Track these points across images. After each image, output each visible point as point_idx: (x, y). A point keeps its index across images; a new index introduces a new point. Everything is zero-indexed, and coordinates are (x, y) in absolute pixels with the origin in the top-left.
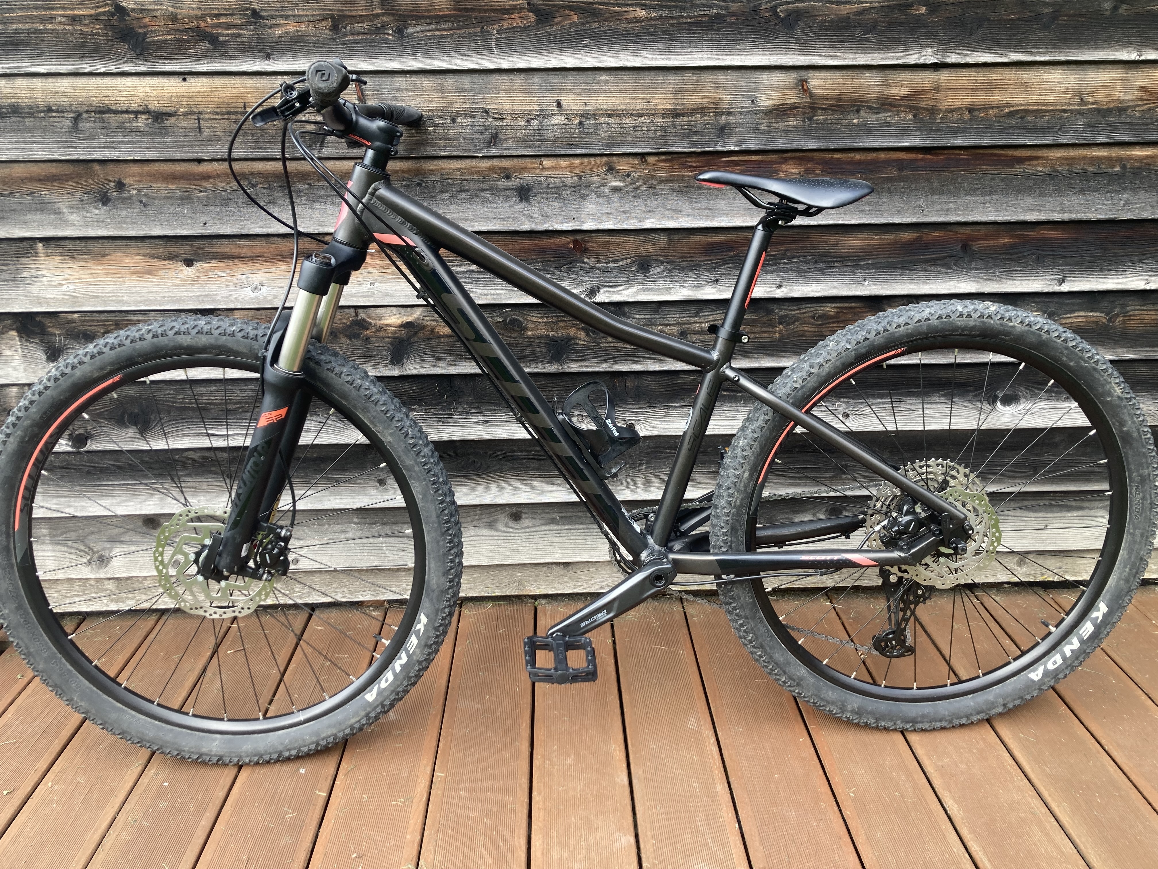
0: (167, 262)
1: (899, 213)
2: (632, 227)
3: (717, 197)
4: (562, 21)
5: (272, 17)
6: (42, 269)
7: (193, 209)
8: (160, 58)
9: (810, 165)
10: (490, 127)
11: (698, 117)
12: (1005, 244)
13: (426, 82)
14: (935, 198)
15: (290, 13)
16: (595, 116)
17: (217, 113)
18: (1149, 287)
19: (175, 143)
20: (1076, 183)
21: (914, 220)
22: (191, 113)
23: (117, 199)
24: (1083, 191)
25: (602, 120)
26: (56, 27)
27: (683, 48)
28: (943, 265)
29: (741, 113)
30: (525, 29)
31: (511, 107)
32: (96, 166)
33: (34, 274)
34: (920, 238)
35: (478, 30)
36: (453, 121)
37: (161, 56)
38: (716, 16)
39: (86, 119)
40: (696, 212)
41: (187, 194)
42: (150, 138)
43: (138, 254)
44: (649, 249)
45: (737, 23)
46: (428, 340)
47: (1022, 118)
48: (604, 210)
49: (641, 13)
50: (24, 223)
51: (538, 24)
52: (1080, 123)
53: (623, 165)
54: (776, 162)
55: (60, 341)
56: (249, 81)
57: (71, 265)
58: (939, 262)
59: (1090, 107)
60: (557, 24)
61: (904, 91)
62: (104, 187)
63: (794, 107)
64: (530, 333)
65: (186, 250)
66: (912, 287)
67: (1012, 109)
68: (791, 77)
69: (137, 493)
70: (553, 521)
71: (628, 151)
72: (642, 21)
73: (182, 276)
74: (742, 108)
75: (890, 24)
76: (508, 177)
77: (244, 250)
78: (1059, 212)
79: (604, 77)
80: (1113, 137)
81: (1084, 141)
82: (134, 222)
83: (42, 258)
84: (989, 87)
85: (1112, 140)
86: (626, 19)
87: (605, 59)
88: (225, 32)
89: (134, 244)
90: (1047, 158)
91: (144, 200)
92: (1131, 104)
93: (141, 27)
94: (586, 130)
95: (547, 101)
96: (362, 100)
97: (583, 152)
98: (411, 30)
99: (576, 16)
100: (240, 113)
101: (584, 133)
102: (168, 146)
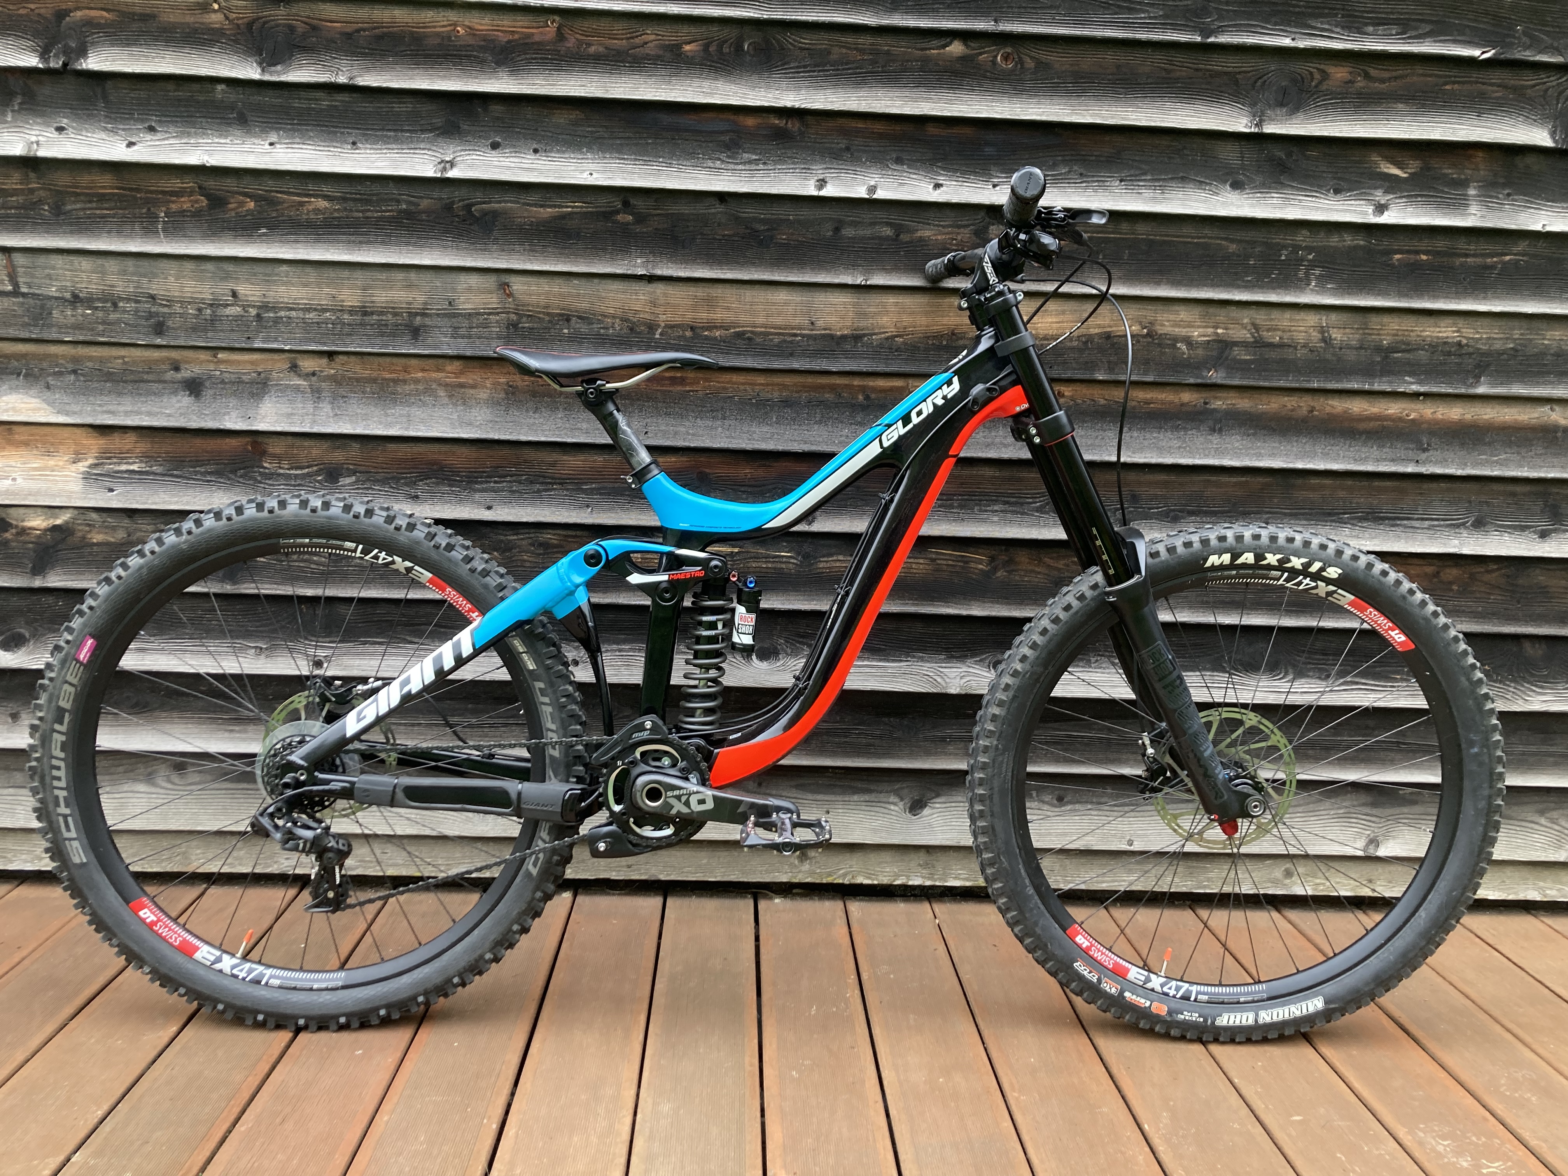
2: (315, 430)
3: (413, 404)
4: (237, 208)
10: (157, 314)
11: (390, 316)
12: (745, 474)
13: (85, 263)
14: (661, 419)
16: (274, 309)
20: (815, 412)
24: (824, 421)
25: (282, 314)
27: (369, 243)
29: (438, 315)
30: (197, 214)
31: (180, 294)
35: (144, 211)
36: (115, 305)
38: (405, 212)
40: (389, 418)
44: (338, 456)
45: (429, 221)
46: (77, 548)
47: (749, 339)
48: (284, 411)
49: (324, 204)
51: (210, 209)
52: (812, 348)
53: (308, 364)
59: (822, 332)
60: (230, 210)
63: (495, 312)
66: (642, 517)
67: (739, 329)
68: (491, 281)
71: (310, 348)
72: (325, 213)
74: (439, 310)
75: (595, 231)
76: (177, 369)
79: (284, 268)
80: (851, 366)
84: (711, 305)
86: (307, 210)
87: (283, 249)
90: (782, 385)
92: (865, 332)
94: (265, 323)
95: (223, 289)
96: (13, 278)
97: (261, 345)
98: (69, 207)
99: (252, 204)
101: (262, 326)
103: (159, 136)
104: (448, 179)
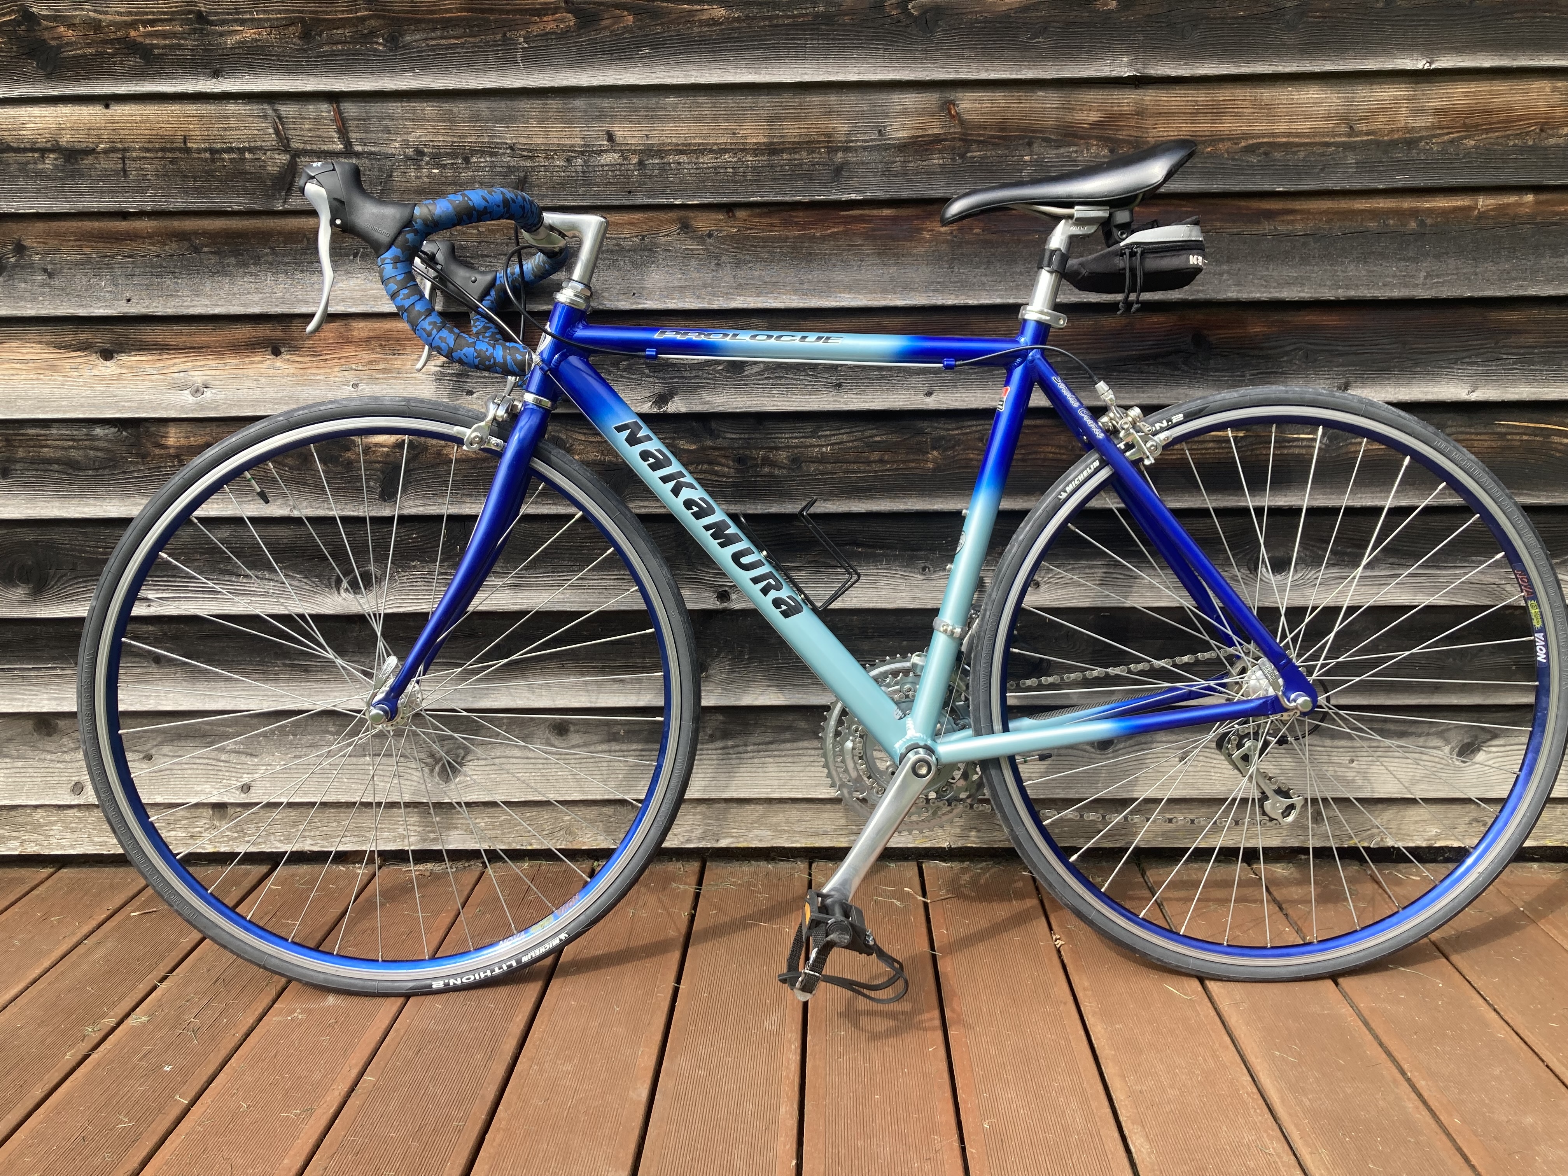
0: (78, 354)
2: (715, 306)
3: (834, 265)
4: (613, 25)
5: (223, 23)
7: (114, 281)
8: (78, 78)
10: (517, 169)
11: (804, 153)
12: (1256, 335)
13: (429, 108)
15: (249, 17)
16: (660, 152)
17: (148, 150)
18: (1474, 397)
19: (92, 191)
20: (1352, 247)
22: (114, 150)
23: (14, 266)
24: (1364, 258)
27: (778, 58)
28: (1165, 365)
29: (865, 148)
30: (563, 35)
31: (545, 141)
35: (499, 37)
36: (467, 160)
37: (78, 75)
38: (823, 15)
40: (806, 286)
41: (106, 260)
42: (59, 184)
43: (40, 343)
45: (853, 25)
46: (433, 466)
47: (1266, 154)
48: (676, 283)
49: (719, 12)
51: (579, 28)
52: (1351, 160)
53: (703, 222)
54: (917, 218)
56: (192, 109)
58: (1161, 360)
59: (1365, 138)
60: (605, 28)
61: (1094, 117)
63: (937, 140)
65: (102, 338)
67: (1250, 142)
68: (931, 98)
69: (26, 682)
70: (615, 737)
71: (707, 201)
72: (721, 24)
73: (97, 373)
74: (866, 141)
75: (1068, 24)
78: (1330, 288)
79: (673, 97)
80: (1401, 180)
81: (1358, 186)
82: (34, 299)
84: (1216, 112)
85: (1400, 184)
86: (700, 21)
87: (671, 73)
88: (162, 42)
89: (33, 327)
90: (1308, 212)
91: (49, 267)
92: (1424, 134)
93: (53, 39)
94: (649, 173)
95: (595, 133)
96: (343, 133)
97: (646, 201)
98: (408, 38)
99: (631, 18)
100: (179, 150)
101: (646, 176)
102: (81, 194)
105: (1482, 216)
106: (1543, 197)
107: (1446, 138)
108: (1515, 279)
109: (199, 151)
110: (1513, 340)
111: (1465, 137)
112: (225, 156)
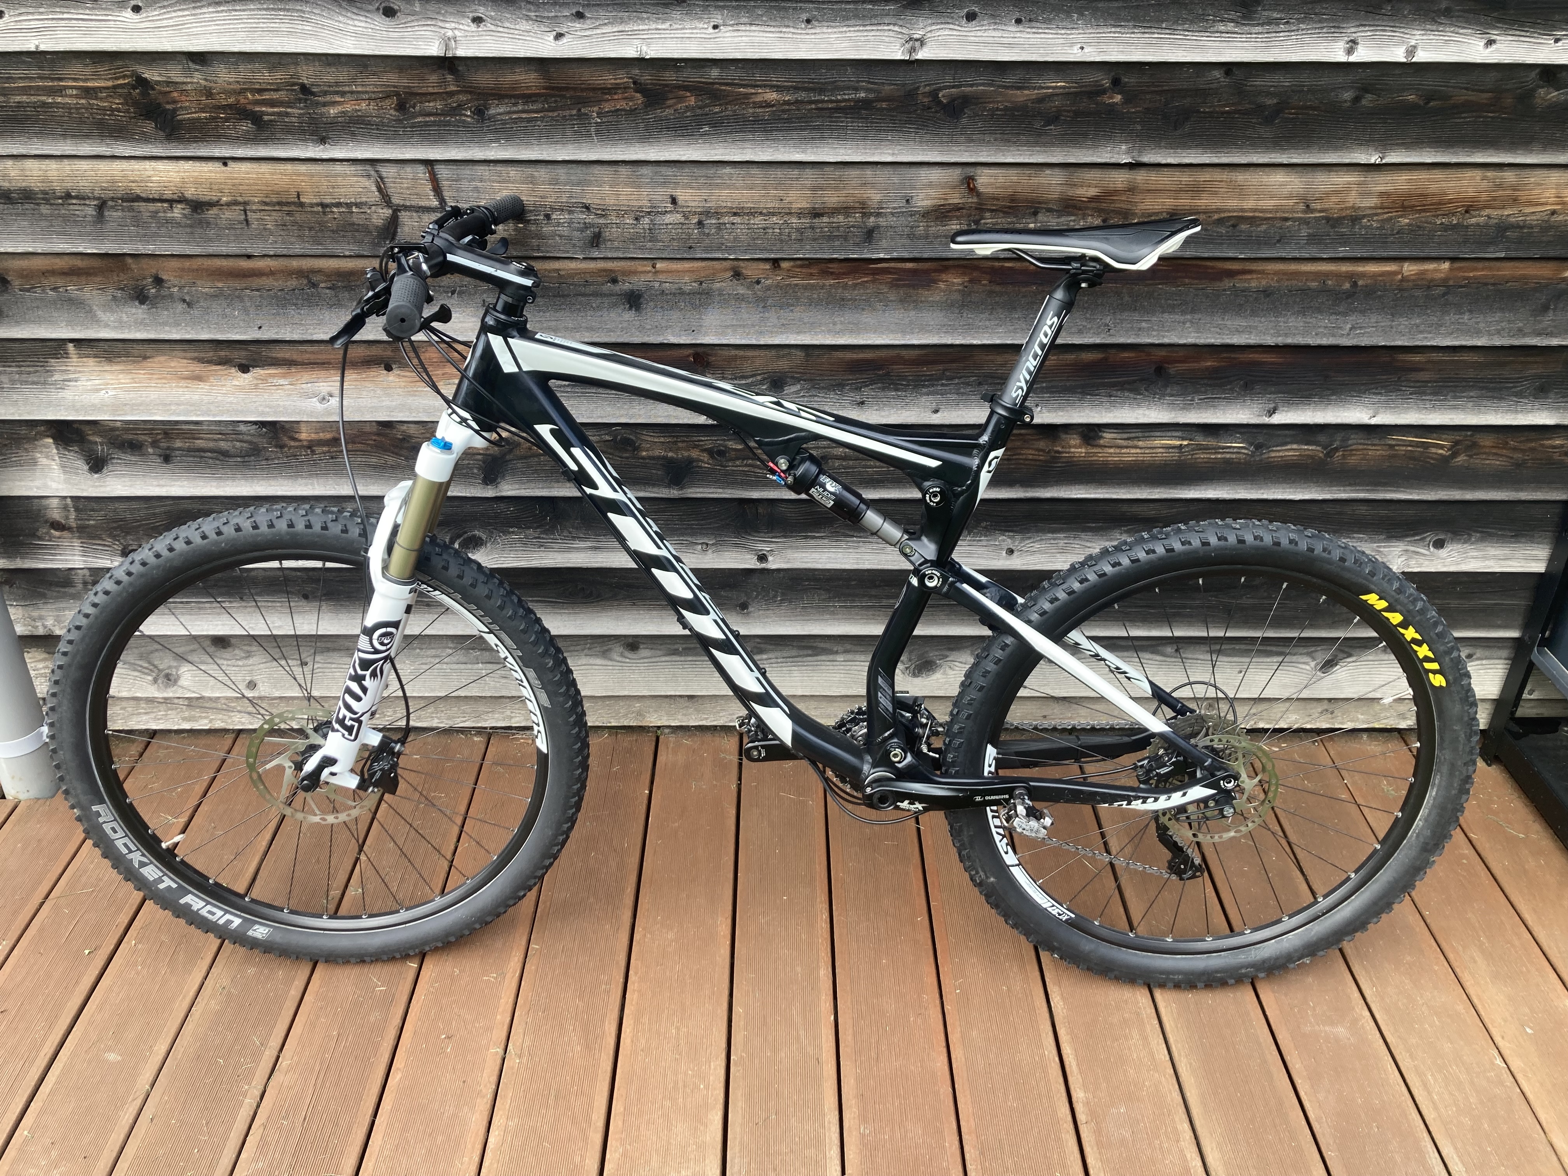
0: (219, 367)
1: (1080, 332)
2: (762, 343)
3: (863, 309)
4: (675, 104)
5: (325, 93)
6: (75, 372)
7: (246, 311)
8: (195, 140)
9: (975, 274)
10: (592, 225)
11: (841, 218)
12: (1207, 368)
13: (513, 172)
14: (1125, 315)
15: (347, 89)
16: (717, 214)
17: (266, 204)
18: (1373, 421)
19: (219, 237)
20: (1295, 302)
21: (1098, 340)
22: (236, 203)
23: (156, 297)
24: (1303, 312)
25: (726, 219)
26: (68, 100)
27: (822, 138)
28: (1130, 390)
29: (892, 214)
30: (632, 112)
31: (616, 202)
32: (129, 260)
33: (66, 377)
34: (1106, 359)
35: (574, 112)
36: (548, 216)
37: (197, 137)
38: (864, 101)
39: (112, 207)
40: (838, 327)
41: (237, 293)
42: (188, 230)
43: (185, 359)
44: (783, 365)
45: (889, 110)
46: (525, 458)
47: (1234, 226)
48: (729, 323)
49: (772, 96)
50: (50, 322)
51: (646, 107)
52: (1304, 233)
53: (752, 272)
54: (935, 271)
55: (103, 450)
56: (302, 168)
57: (108, 368)
58: (1127, 387)
59: (1318, 215)
60: (669, 107)
61: (1092, 192)
62: (139, 283)
63: (957, 208)
64: (644, 453)
65: (240, 355)
66: (1092, 414)
67: (1223, 215)
68: (954, 174)
69: (202, 612)
70: (675, 652)
71: (757, 256)
72: (773, 106)
73: (237, 383)
74: (894, 208)
75: (1077, 114)
76: (614, 281)
77: (308, 356)
78: (1273, 336)
79: (728, 170)
80: (1343, 251)
81: (1307, 256)
82: (177, 324)
83: (74, 360)
84: (1196, 190)
85: (1341, 255)
86: (754, 103)
88: (270, 110)
89: (178, 347)
90: (1262, 272)
91: (187, 298)
92: (1368, 212)
93: (168, 103)
94: (707, 231)
95: (661, 195)
96: (437, 190)
97: (704, 256)
98: (492, 111)
99: (693, 98)
100: (294, 203)
101: (704, 234)
102: (210, 240)
103: (588, 24)
104: (918, 61)
105: (1404, 279)
106: (1457, 265)
107: (1386, 216)
108: (1421, 332)
109: (312, 205)
110: (1414, 376)
111: (1401, 216)
112: (335, 210)
